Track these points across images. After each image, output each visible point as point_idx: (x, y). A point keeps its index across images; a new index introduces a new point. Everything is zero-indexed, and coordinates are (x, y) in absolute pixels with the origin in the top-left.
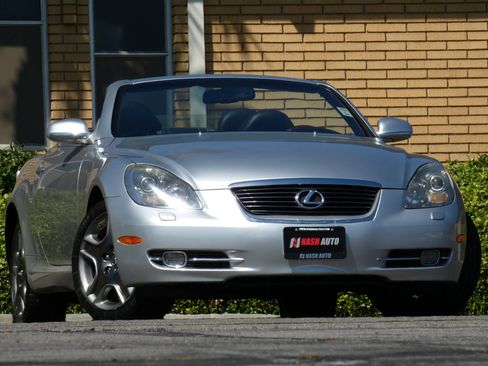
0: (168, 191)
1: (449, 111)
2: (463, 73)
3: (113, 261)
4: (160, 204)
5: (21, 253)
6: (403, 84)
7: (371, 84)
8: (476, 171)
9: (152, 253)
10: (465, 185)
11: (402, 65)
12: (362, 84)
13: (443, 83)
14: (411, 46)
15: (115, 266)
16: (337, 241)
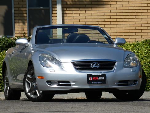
0: (52, 62)
1: (136, 25)
2: (140, 14)
3: (36, 83)
4: (50, 67)
5: (7, 77)
6: (122, 17)
7: (112, 17)
8: (144, 45)
9: (48, 82)
10: (141, 49)
11: (122, 11)
12: (109, 17)
13: (134, 17)
14: (124, 6)
15: (36, 85)
16: (103, 78)
